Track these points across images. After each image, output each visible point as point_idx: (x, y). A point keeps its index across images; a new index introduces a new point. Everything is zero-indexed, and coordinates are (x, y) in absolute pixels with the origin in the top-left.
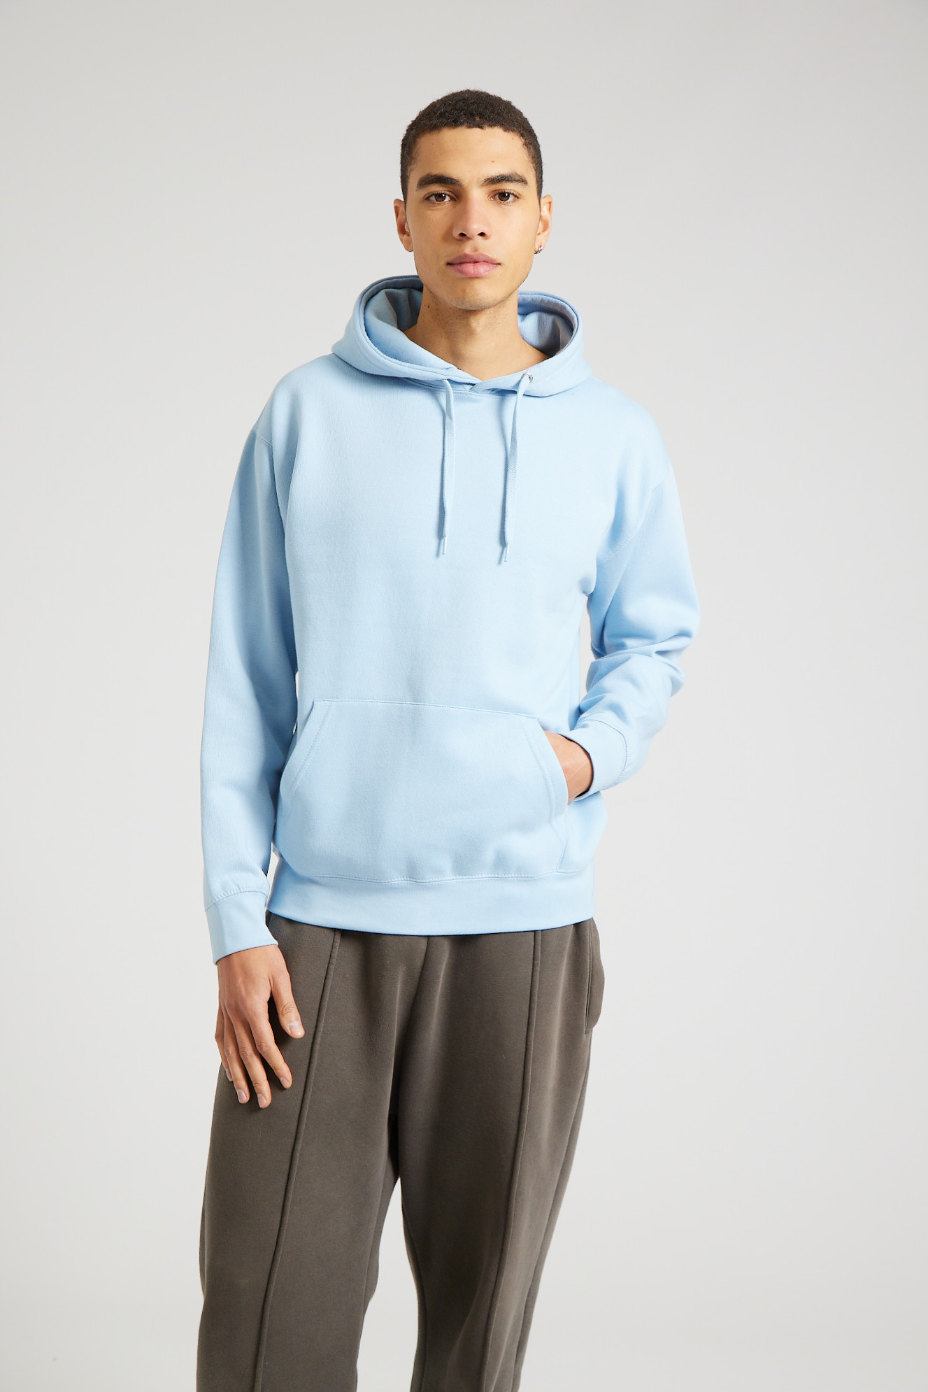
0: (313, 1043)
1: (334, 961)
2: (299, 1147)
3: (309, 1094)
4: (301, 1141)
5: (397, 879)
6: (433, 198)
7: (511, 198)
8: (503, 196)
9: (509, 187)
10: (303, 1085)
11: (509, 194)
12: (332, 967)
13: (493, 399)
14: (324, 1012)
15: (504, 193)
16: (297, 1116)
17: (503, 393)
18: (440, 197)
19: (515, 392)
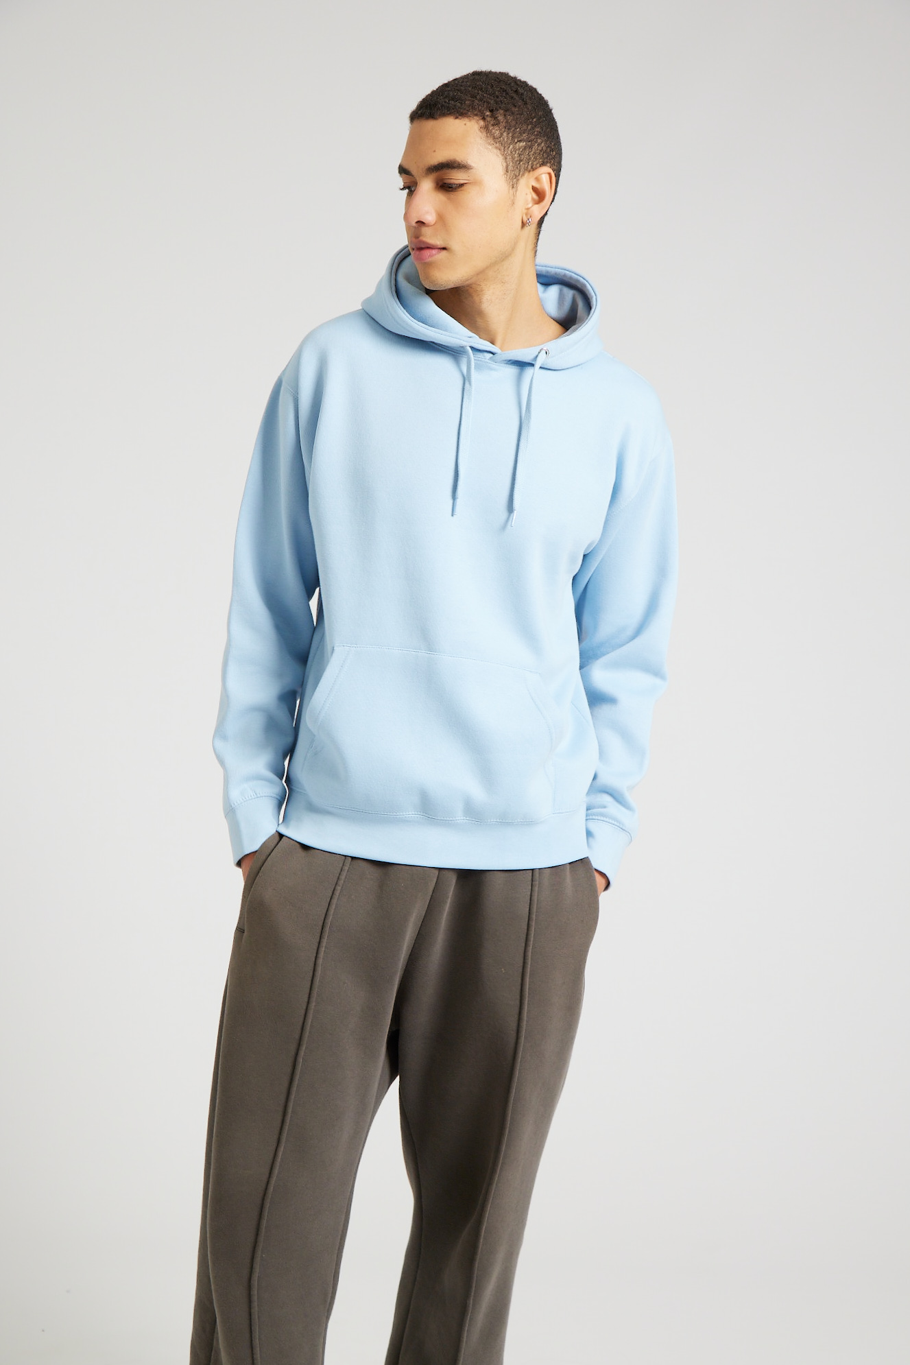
0: (316, 958)
1: (341, 882)
2: (302, 1053)
3: (313, 1005)
4: (303, 1048)
5: (411, 813)
10: (307, 996)
12: (339, 888)
13: (512, 371)
14: (327, 929)
16: (301, 1023)
17: (522, 365)
19: (532, 365)
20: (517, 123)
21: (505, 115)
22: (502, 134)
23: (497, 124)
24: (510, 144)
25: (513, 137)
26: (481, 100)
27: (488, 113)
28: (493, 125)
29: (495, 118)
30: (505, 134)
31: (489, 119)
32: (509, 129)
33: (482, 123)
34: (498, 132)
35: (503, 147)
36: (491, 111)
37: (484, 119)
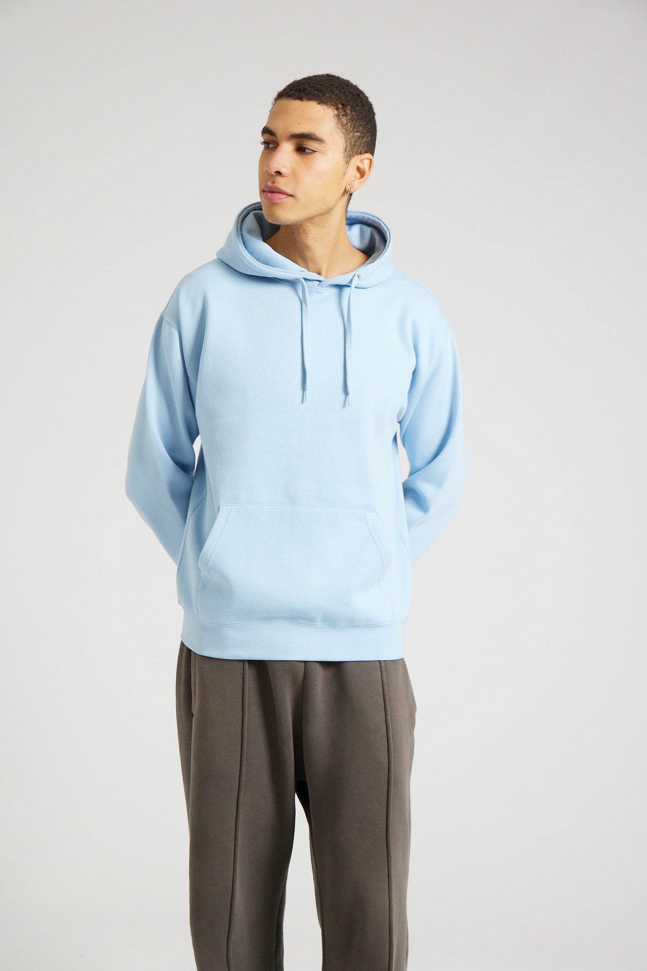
13: (334, 292)
17: (341, 287)
19: (349, 287)
20: (358, 118)
21: (351, 111)
22: (347, 124)
23: (345, 115)
24: (351, 132)
25: (354, 128)
26: (337, 95)
27: (340, 106)
28: (343, 115)
29: (345, 111)
30: (349, 124)
31: (341, 110)
32: (353, 121)
33: (336, 112)
34: (345, 121)
35: (347, 133)
36: (343, 105)
37: (337, 109)
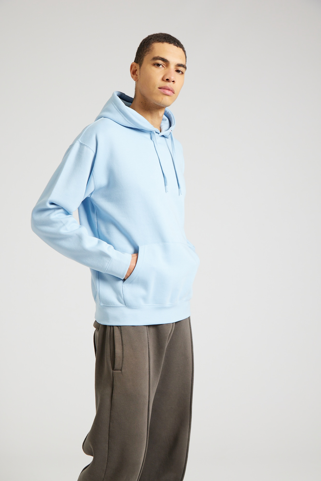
6: (156, 65)
7: (180, 73)
8: (178, 71)
9: (181, 69)
11: (180, 71)
15: (179, 70)
18: (158, 65)
